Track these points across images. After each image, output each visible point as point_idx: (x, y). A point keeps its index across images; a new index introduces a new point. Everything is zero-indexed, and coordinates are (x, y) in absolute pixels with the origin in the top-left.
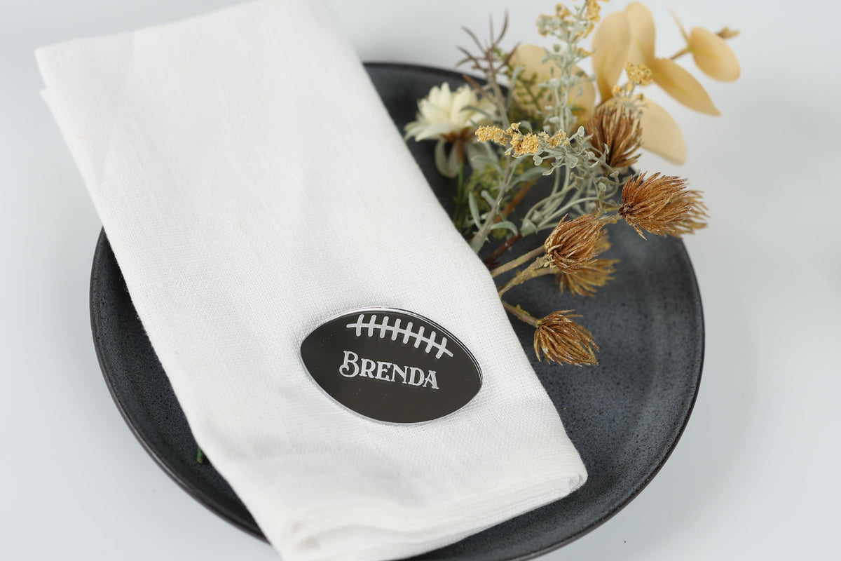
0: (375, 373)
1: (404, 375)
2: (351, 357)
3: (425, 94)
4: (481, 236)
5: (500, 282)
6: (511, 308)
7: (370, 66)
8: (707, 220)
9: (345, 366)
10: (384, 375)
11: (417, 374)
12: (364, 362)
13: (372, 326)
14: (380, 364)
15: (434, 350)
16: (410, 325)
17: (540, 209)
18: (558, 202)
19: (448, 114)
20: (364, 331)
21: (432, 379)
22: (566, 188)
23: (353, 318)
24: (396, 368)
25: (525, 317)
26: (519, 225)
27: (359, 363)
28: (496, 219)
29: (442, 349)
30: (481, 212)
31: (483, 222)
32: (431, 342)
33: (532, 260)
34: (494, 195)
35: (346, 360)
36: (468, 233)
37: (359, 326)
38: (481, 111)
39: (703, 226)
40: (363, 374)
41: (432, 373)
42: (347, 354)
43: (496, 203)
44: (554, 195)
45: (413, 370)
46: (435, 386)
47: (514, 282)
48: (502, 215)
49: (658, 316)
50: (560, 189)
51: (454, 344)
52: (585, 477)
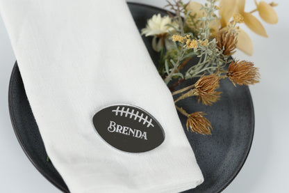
0: (122, 131)
1: (133, 133)
2: (113, 124)
3: (150, 17)
4: (169, 78)
5: (175, 97)
6: (178, 108)
7: (129, 4)
8: (260, 80)
9: (110, 127)
10: (125, 132)
11: (139, 133)
12: (118, 126)
13: (122, 111)
14: (125, 128)
15: (147, 124)
16: (138, 112)
17: (193, 69)
18: (201, 67)
19: (159, 26)
20: (119, 113)
21: (145, 135)
22: (205, 62)
23: (115, 108)
24: (131, 129)
25: (184, 112)
26: (184, 75)
27: (116, 126)
28: (176, 72)
29: (150, 123)
30: (170, 68)
31: (170, 72)
32: (146, 120)
33: (189, 90)
34: (175, 61)
35: (111, 125)
36: (164, 76)
37: (117, 111)
38: (173, 27)
39: (258, 82)
40: (117, 131)
41: (145, 133)
42: (111, 122)
43: (176, 65)
44: (199, 64)
45: (138, 131)
46: (146, 139)
47: (181, 98)
48: (178, 70)
49: (236, 116)
50: (202, 62)
51: (155, 122)
52: (203, 180)
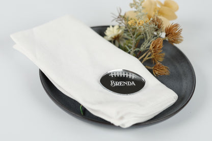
0: (119, 84)
1: (126, 84)
2: (113, 82)
3: (106, 29)
4: (132, 52)
5: (141, 60)
9: (112, 84)
10: (122, 84)
11: (129, 83)
12: (116, 82)
13: (115, 74)
14: (120, 82)
15: (131, 77)
16: (124, 73)
17: (143, 45)
19: (113, 32)
20: (114, 76)
21: (133, 83)
22: (148, 38)
23: (110, 73)
24: (124, 82)
25: (149, 67)
26: (140, 49)
28: (134, 49)
29: (133, 76)
30: (130, 49)
32: (130, 75)
33: (147, 54)
34: (131, 44)
36: (129, 53)
37: (112, 75)
42: (111, 81)
43: (133, 46)
46: (135, 85)
47: (144, 61)
52: (177, 96)
